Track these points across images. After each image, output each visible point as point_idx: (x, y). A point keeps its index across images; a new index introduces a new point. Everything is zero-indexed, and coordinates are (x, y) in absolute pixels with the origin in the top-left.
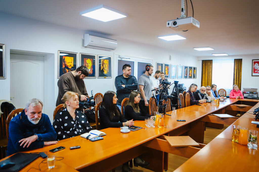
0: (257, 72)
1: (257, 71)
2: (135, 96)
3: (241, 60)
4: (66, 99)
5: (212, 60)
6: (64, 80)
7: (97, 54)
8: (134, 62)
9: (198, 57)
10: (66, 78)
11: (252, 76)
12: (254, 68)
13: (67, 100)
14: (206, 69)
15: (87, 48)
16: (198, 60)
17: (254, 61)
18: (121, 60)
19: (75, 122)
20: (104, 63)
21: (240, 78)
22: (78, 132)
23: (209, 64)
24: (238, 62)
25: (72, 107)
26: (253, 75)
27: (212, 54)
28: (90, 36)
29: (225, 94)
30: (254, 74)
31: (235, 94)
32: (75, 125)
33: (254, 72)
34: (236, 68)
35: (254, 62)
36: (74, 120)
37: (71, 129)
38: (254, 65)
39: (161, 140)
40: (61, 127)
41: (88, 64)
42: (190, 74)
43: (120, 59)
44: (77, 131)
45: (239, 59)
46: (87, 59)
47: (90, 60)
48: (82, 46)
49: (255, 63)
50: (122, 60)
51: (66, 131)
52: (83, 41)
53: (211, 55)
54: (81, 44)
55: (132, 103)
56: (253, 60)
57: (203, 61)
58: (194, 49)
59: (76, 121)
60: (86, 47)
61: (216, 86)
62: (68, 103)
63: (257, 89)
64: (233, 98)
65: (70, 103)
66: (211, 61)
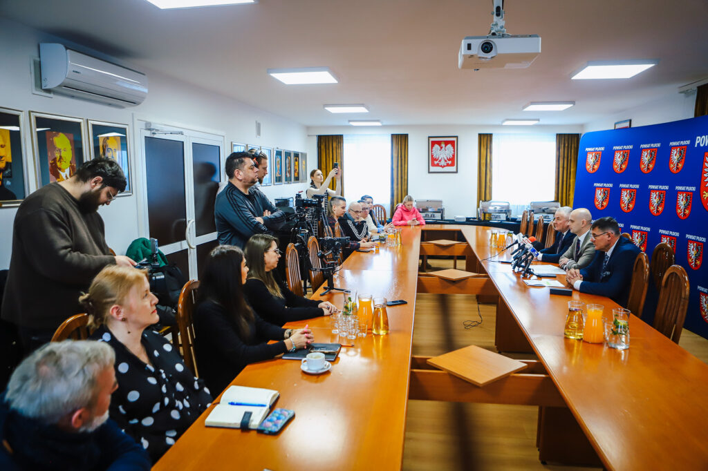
0: (438, 165)
1: (437, 162)
2: (266, 249)
3: (406, 136)
4: (111, 296)
5: (341, 137)
6: (47, 213)
7: (85, 118)
8: (183, 142)
9: (308, 128)
10: (55, 208)
11: (429, 172)
12: (432, 156)
13: (113, 299)
14: (329, 157)
15: (51, 95)
16: (309, 136)
17: (431, 140)
18: (152, 136)
19: (157, 375)
20: (110, 147)
21: (406, 178)
22: (181, 412)
23: (334, 145)
24: (401, 141)
25: (136, 322)
26: (431, 171)
27: (350, 121)
28: (68, 51)
29: (383, 217)
30: (433, 169)
31: (405, 216)
32: (164, 389)
33: (433, 165)
34: (395, 155)
35: (432, 142)
36: (152, 369)
37: (157, 408)
38: (432, 149)
39: (429, 373)
40: (118, 409)
41: (60, 150)
42: (295, 171)
43: (148, 134)
44: (177, 408)
45: (401, 135)
46: (55, 135)
47: (67, 139)
48: (36, 86)
49: (434, 143)
50: (155, 136)
51: (135, 421)
52: (38, 67)
53: (347, 123)
54: (30, 78)
55: (259, 272)
56: (429, 137)
57: (320, 137)
58: (326, 108)
59: (162, 371)
60: (48, 91)
61: (371, 198)
62: (118, 313)
63: (441, 202)
64: (400, 226)
65: (130, 310)
66: (339, 139)
